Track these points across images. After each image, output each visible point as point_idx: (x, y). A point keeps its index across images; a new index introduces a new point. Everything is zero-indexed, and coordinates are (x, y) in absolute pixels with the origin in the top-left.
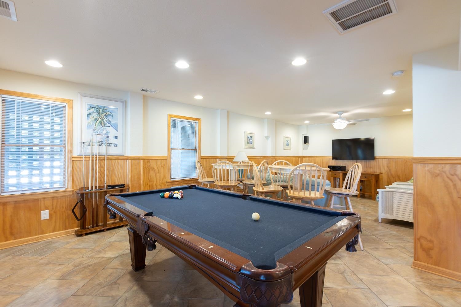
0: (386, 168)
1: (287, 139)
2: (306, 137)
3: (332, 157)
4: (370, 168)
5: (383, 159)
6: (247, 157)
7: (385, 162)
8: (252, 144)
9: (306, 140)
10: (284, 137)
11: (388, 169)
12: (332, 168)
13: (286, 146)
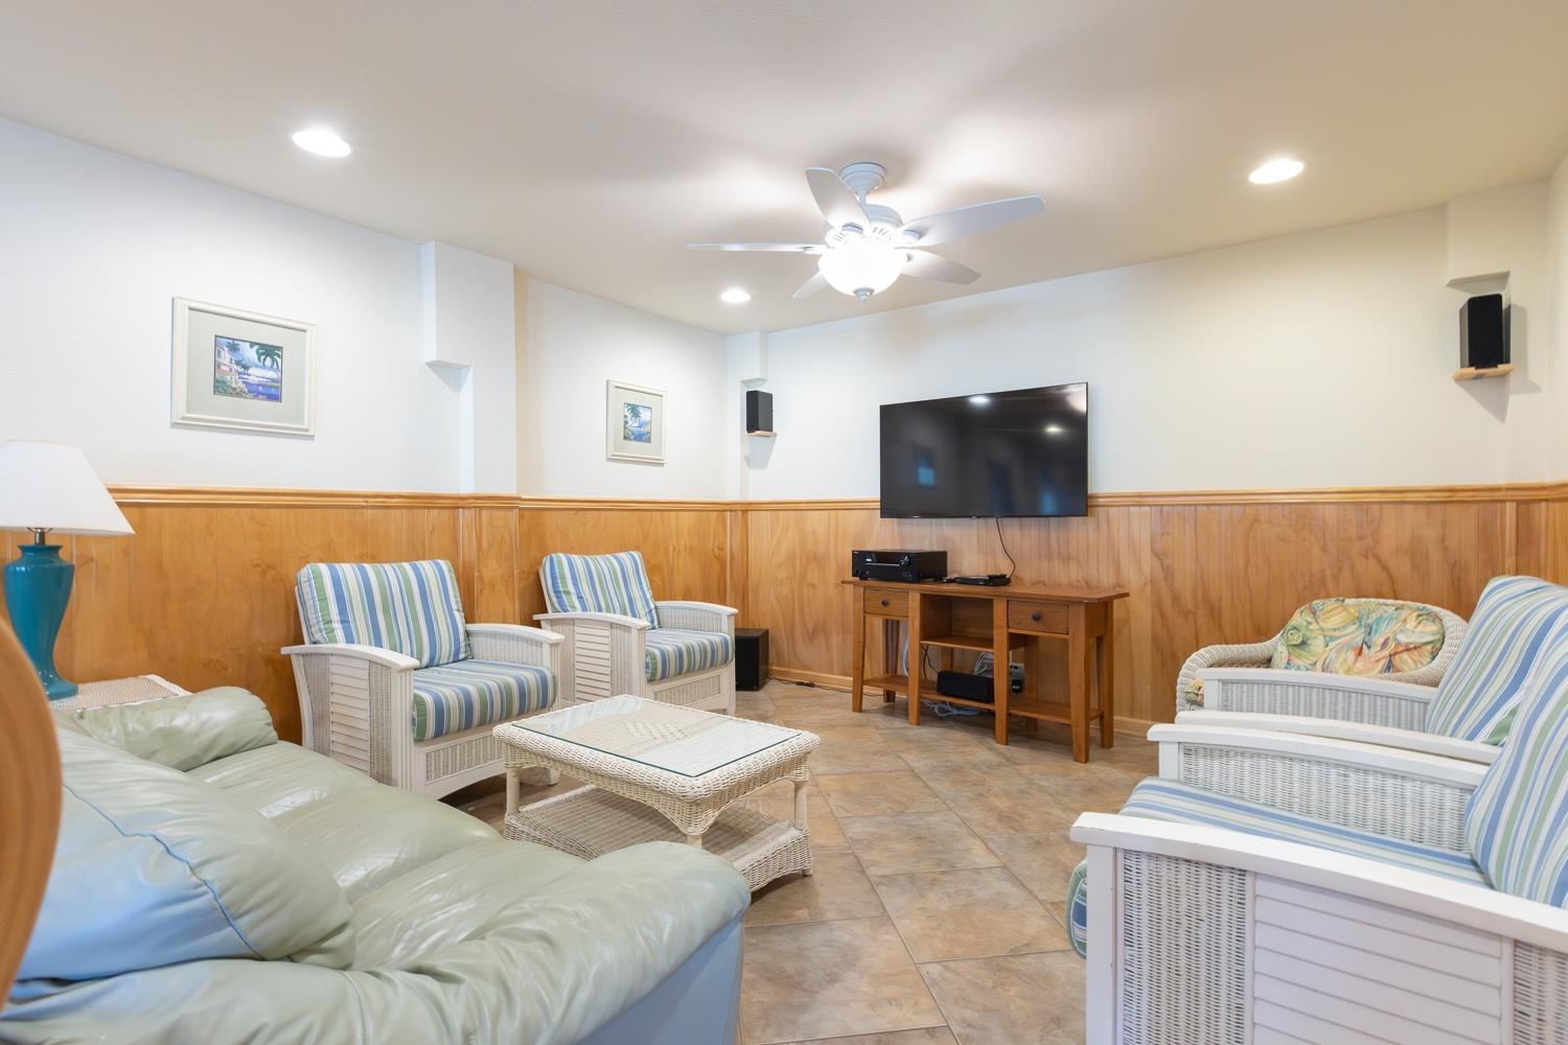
0: (1147, 558)
1: (634, 399)
2: (756, 393)
3: (878, 505)
4: (1067, 559)
5: (1132, 508)
6: (111, 491)
7: (1140, 527)
8: (276, 398)
9: (758, 413)
10: (611, 388)
11: (1157, 563)
12: (872, 567)
13: (625, 438)
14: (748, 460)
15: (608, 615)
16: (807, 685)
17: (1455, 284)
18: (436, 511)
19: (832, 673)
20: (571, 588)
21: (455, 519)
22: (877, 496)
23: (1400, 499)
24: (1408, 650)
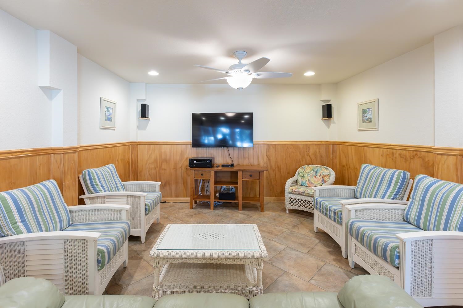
0: (265, 157)
1: (108, 105)
2: (145, 105)
3: (190, 143)
4: (246, 158)
7: (263, 150)
9: (144, 111)
10: (102, 101)
11: (267, 158)
12: (195, 163)
13: (106, 120)
14: (139, 128)
15: (119, 192)
16: (163, 202)
17: (322, 101)
18: (42, 156)
19: (172, 197)
20: (99, 183)
21: (49, 160)
22: (191, 141)
23: (312, 143)
24: (326, 176)
